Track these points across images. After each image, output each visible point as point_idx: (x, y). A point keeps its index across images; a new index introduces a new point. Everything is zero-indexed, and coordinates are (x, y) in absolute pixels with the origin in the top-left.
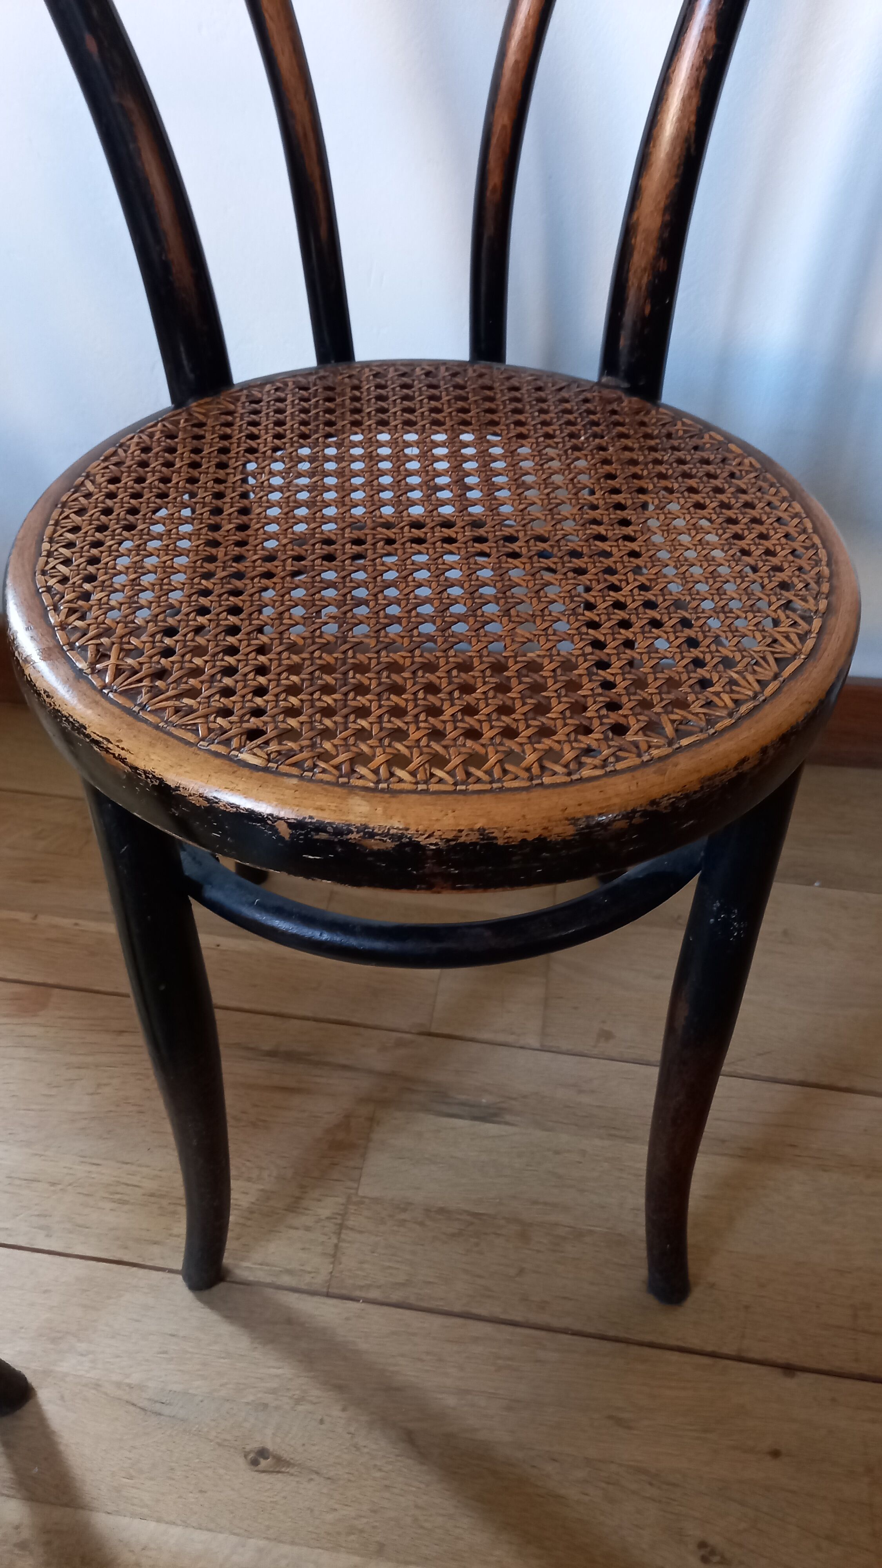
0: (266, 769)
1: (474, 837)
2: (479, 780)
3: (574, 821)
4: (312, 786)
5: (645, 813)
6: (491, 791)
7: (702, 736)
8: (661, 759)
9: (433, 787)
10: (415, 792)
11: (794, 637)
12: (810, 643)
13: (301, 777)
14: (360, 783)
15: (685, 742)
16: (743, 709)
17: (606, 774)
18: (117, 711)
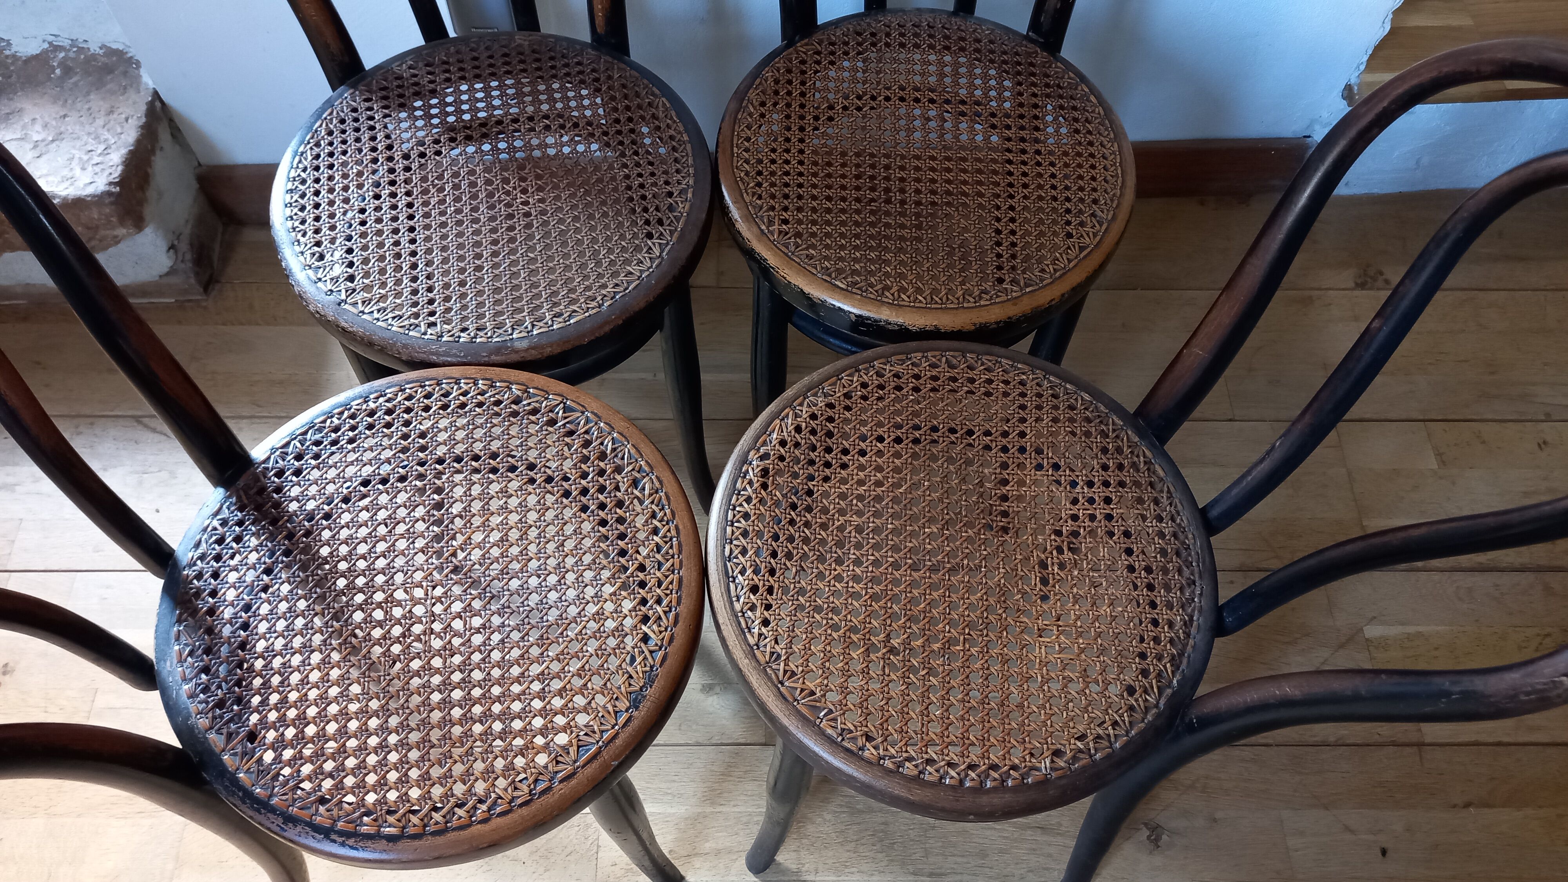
0: (847, 290)
1: (932, 328)
2: (936, 303)
3: (975, 324)
4: (867, 300)
5: (1005, 322)
6: (941, 308)
7: (1037, 287)
8: (1016, 298)
9: (917, 305)
10: (909, 306)
11: (1091, 235)
12: (1098, 238)
13: (861, 295)
14: (886, 300)
15: (1028, 290)
16: (1058, 274)
17: (991, 304)
18: (781, 254)
